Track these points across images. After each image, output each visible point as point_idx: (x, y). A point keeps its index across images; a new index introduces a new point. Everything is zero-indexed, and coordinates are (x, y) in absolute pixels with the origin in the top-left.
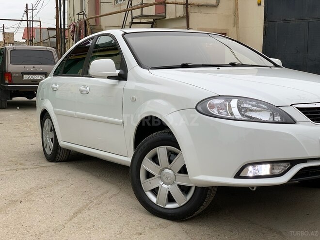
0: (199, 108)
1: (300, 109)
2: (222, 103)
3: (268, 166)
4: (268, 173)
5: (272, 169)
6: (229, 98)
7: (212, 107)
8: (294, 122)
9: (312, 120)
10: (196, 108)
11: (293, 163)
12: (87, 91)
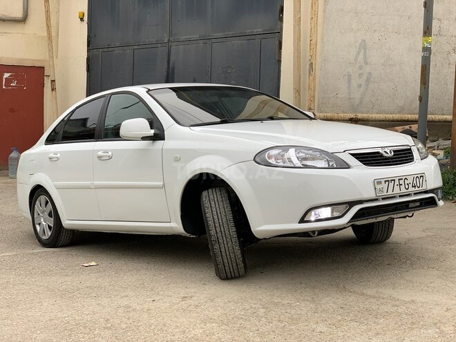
0: (257, 160)
1: (352, 155)
2: (279, 153)
3: (329, 209)
4: (330, 216)
5: (332, 212)
6: (286, 148)
7: (270, 157)
8: (348, 167)
9: (364, 164)
10: (254, 160)
11: (351, 204)
12: (109, 156)
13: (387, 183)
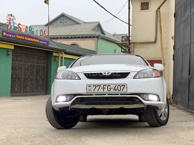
1: (85, 74)
8: (80, 79)
11: (75, 95)
13: (95, 87)
